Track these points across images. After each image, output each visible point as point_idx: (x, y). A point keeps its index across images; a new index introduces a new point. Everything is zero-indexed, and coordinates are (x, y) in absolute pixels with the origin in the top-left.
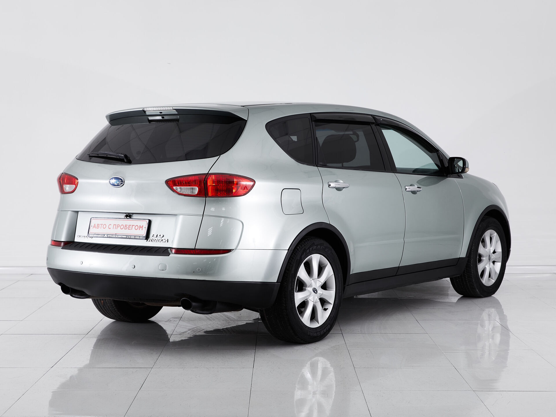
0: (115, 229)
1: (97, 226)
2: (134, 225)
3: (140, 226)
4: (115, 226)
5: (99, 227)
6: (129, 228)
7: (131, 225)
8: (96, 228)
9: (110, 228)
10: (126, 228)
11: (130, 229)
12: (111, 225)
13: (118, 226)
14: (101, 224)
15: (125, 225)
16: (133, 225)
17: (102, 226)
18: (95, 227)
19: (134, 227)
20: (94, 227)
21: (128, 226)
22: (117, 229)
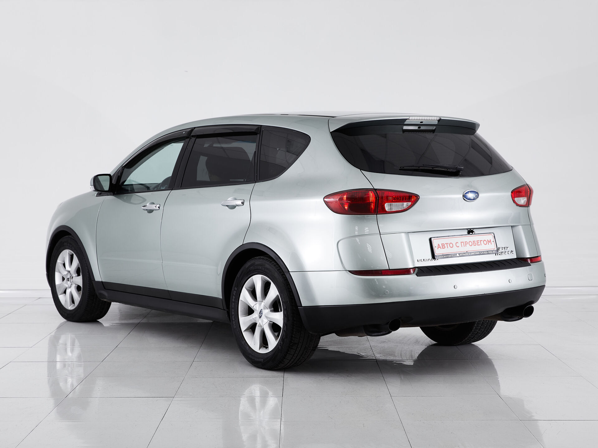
0: (464, 246)
1: (442, 246)
2: (482, 241)
3: (488, 240)
4: (462, 243)
5: (445, 246)
6: (478, 244)
7: (479, 241)
8: (442, 248)
9: (458, 247)
10: (475, 244)
11: (480, 245)
12: (458, 243)
13: (466, 243)
14: (446, 244)
15: (473, 241)
16: (480, 241)
17: (448, 245)
18: (440, 247)
19: (482, 242)
20: (438, 247)
21: (476, 242)
22: (466, 246)
